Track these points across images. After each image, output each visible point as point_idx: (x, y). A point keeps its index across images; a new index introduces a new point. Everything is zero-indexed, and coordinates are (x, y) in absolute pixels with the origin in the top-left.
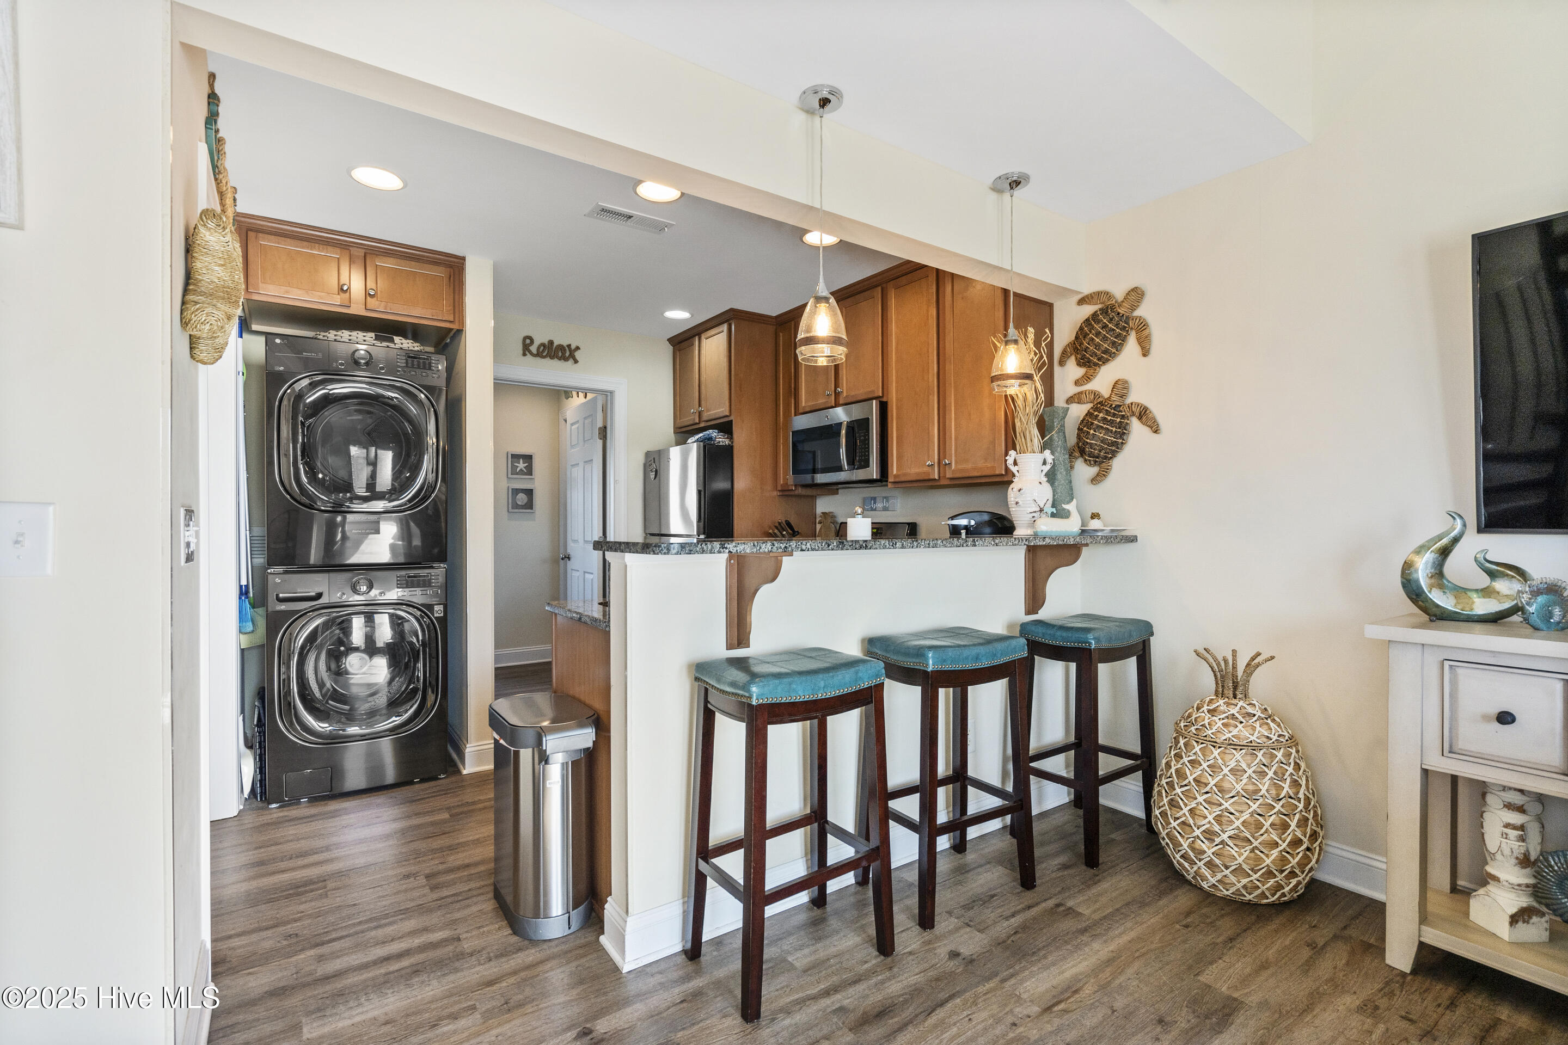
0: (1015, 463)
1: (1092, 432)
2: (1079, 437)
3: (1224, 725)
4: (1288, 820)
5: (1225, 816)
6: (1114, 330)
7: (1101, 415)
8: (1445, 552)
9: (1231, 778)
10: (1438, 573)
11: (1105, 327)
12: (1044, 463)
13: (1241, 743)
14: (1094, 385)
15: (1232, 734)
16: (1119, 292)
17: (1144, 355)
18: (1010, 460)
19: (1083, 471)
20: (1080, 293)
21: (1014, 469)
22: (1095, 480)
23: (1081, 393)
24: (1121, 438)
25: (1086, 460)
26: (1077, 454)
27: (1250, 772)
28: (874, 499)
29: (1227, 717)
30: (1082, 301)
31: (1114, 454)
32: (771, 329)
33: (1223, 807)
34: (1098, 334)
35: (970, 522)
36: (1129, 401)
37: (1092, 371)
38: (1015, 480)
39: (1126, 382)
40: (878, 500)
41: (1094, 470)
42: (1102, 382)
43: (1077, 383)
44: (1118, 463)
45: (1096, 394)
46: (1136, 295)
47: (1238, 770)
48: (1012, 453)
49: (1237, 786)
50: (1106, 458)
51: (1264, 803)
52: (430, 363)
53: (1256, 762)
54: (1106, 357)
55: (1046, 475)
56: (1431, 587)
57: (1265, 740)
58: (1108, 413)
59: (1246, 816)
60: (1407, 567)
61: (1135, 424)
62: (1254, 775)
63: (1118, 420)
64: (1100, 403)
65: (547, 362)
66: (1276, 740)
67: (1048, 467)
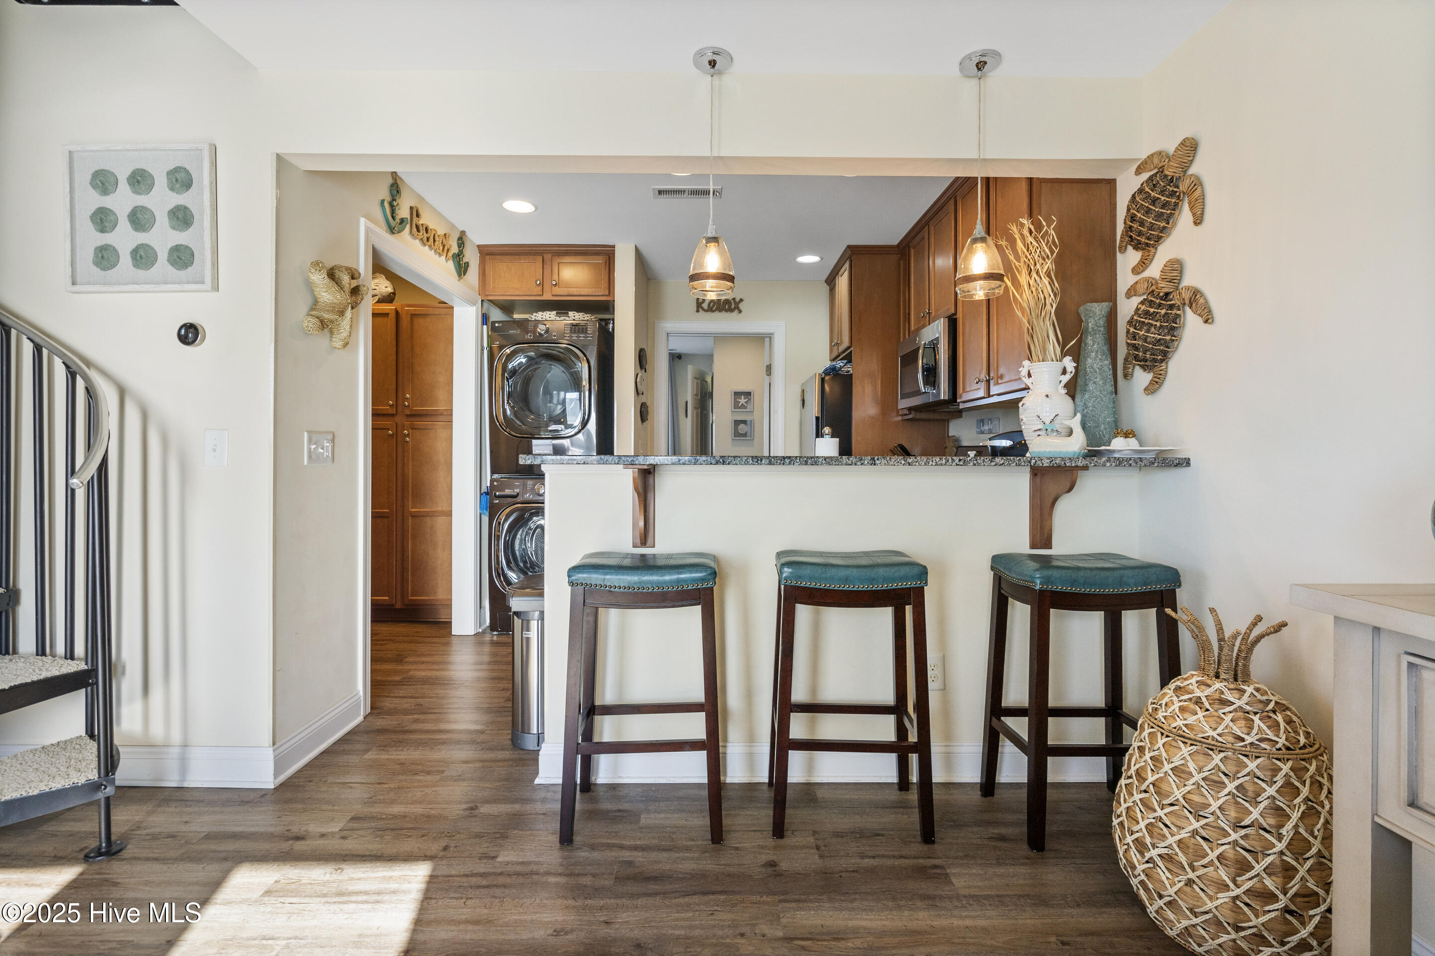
0: (1029, 375)
1: (1132, 330)
2: (1127, 336)
3: (1182, 709)
4: (1250, 858)
5: (1157, 827)
6: (1158, 198)
7: (1143, 307)
9: (1172, 779)
11: (1147, 197)
12: (1064, 372)
13: (1192, 736)
15: (1185, 722)
18: (1024, 371)
20: (1141, 159)
21: (1027, 382)
23: (1137, 283)
24: (1171, 333)
25: (1139, 366)
26: (1132, 358)
27: (1197, 777)
28: (983, 421)
29: (1190, 699)
30: (1139, 171)
31: (1168, 354)
32: (894, 258)
33: (1156, 815)
34: (1139, 208)
35: (1007, 442)
36: (1181, 285)
37: (1148, 254)
38: (1030, 394)
39: (1179, 262)
40: (985, 422)
43: (1134, 271)
44: (1176, 365)
45: (1149, 282)
46: (1190, 147)
47: (1183, 772)
48: (1027, 362)
49: (1177, 792)
50: (1155, 360)
51: (1214, 824)
52: (587, 328)
53: (1210, 767)
54: (1161, 235)
55: (1066, 386)
57: (1231, 739)
58: (1151, 304)
59: (1184, 834)
62: (1202, 783)
63: (1163, 312)
64: (1151, 293)
65: (717, 314)
66: (1252, 744)
67: (1066, 378)
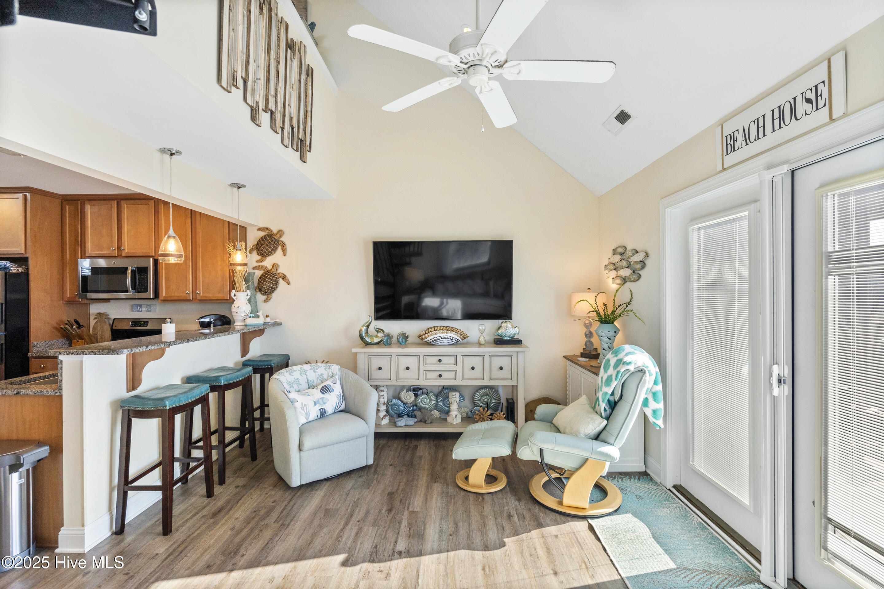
0: (235, 295)
1: (265, 283)
2: (258, 283)
6: (273, 244)
7: (269, 277)
8: (368, 326)
10: (367, 332)
11: (270, 243)
12: (247, 295)
14: (265, 263)
16: (275, 230)
17: (284, 256)
18: (232, 294)
19: (260, 297)
21: (234, 298)
22: (266, 301)
23: (259, 266)
24: (276, 286)
25: (261, 293)
26: (258, 290)
28: (141, 306)
30: (259, 229)
31: (273, 291)
32: (58, 201)
34: (267, 245)
35: (210, 319)
36: (279, 272)
37: (264, 258)
38: (235, 302)
39: (278, 265)
40: (143, 306)
41: (265, 297)
42: (268, 263)
43: (257, 262)
44: (274, 295)
45: (266, 268)
46: (281, 232)
48: (234, 291)
50: (270, 293)
54: (270, 254)
55: (248, 300)
56: (365, 336)
58: (271, 276)
60: (361, 330)
61: (281, 280)
63: (275, 279)
64: (268, 271)
67: (249, 297)
